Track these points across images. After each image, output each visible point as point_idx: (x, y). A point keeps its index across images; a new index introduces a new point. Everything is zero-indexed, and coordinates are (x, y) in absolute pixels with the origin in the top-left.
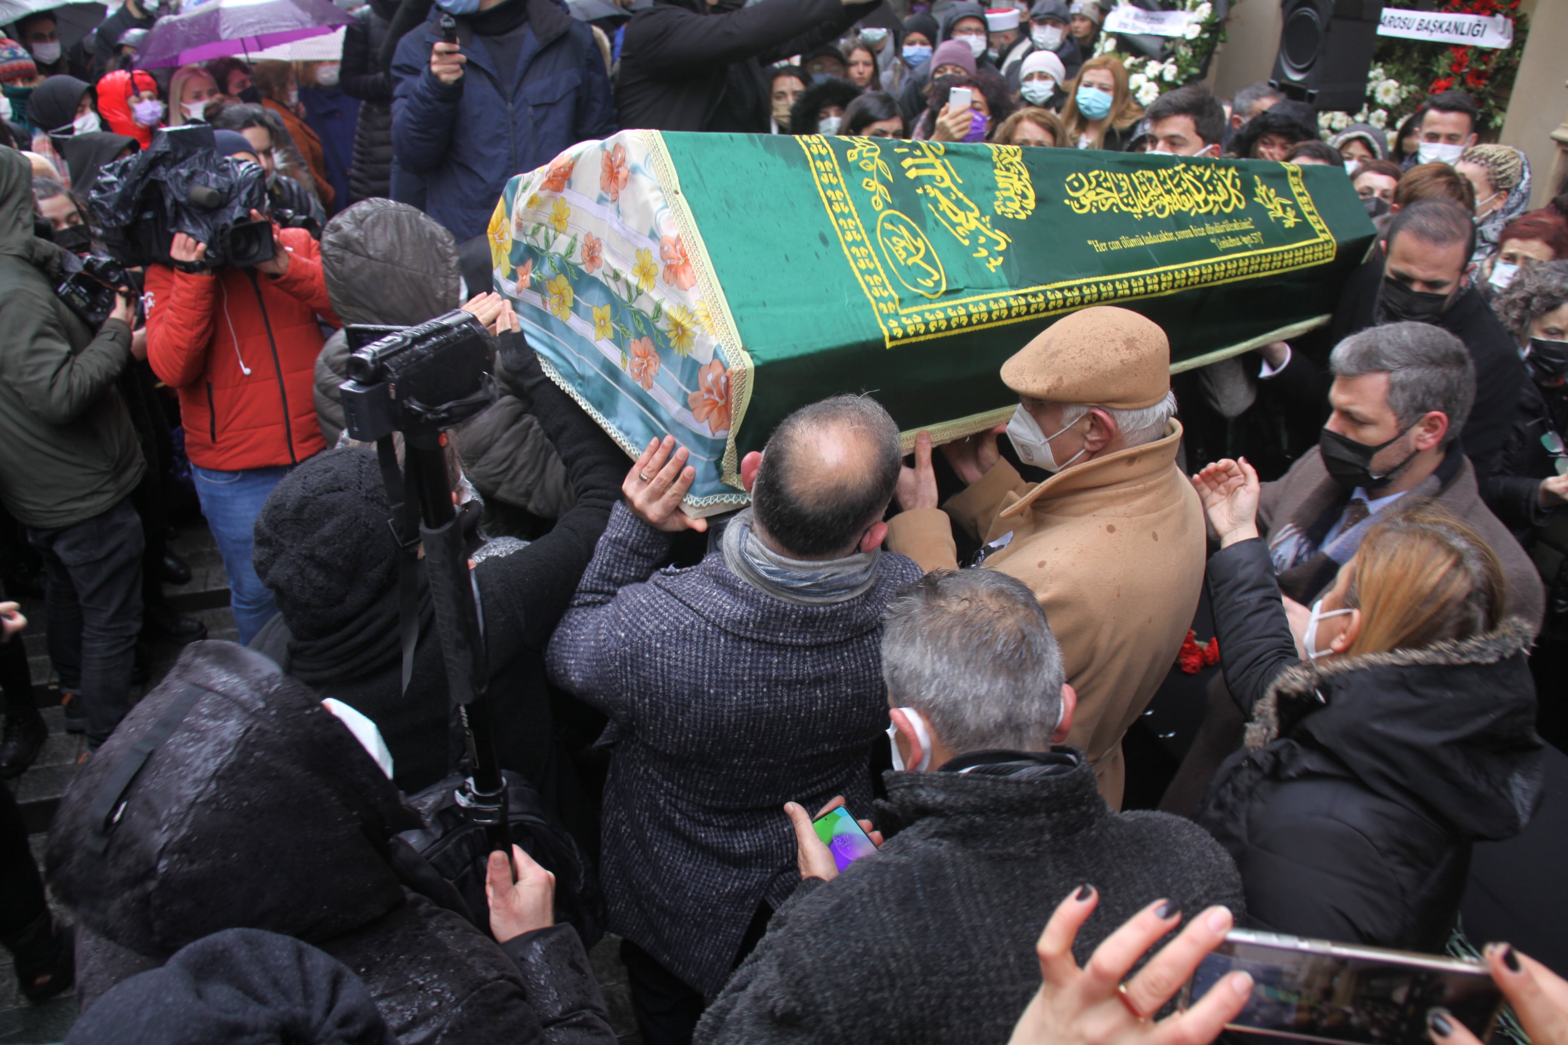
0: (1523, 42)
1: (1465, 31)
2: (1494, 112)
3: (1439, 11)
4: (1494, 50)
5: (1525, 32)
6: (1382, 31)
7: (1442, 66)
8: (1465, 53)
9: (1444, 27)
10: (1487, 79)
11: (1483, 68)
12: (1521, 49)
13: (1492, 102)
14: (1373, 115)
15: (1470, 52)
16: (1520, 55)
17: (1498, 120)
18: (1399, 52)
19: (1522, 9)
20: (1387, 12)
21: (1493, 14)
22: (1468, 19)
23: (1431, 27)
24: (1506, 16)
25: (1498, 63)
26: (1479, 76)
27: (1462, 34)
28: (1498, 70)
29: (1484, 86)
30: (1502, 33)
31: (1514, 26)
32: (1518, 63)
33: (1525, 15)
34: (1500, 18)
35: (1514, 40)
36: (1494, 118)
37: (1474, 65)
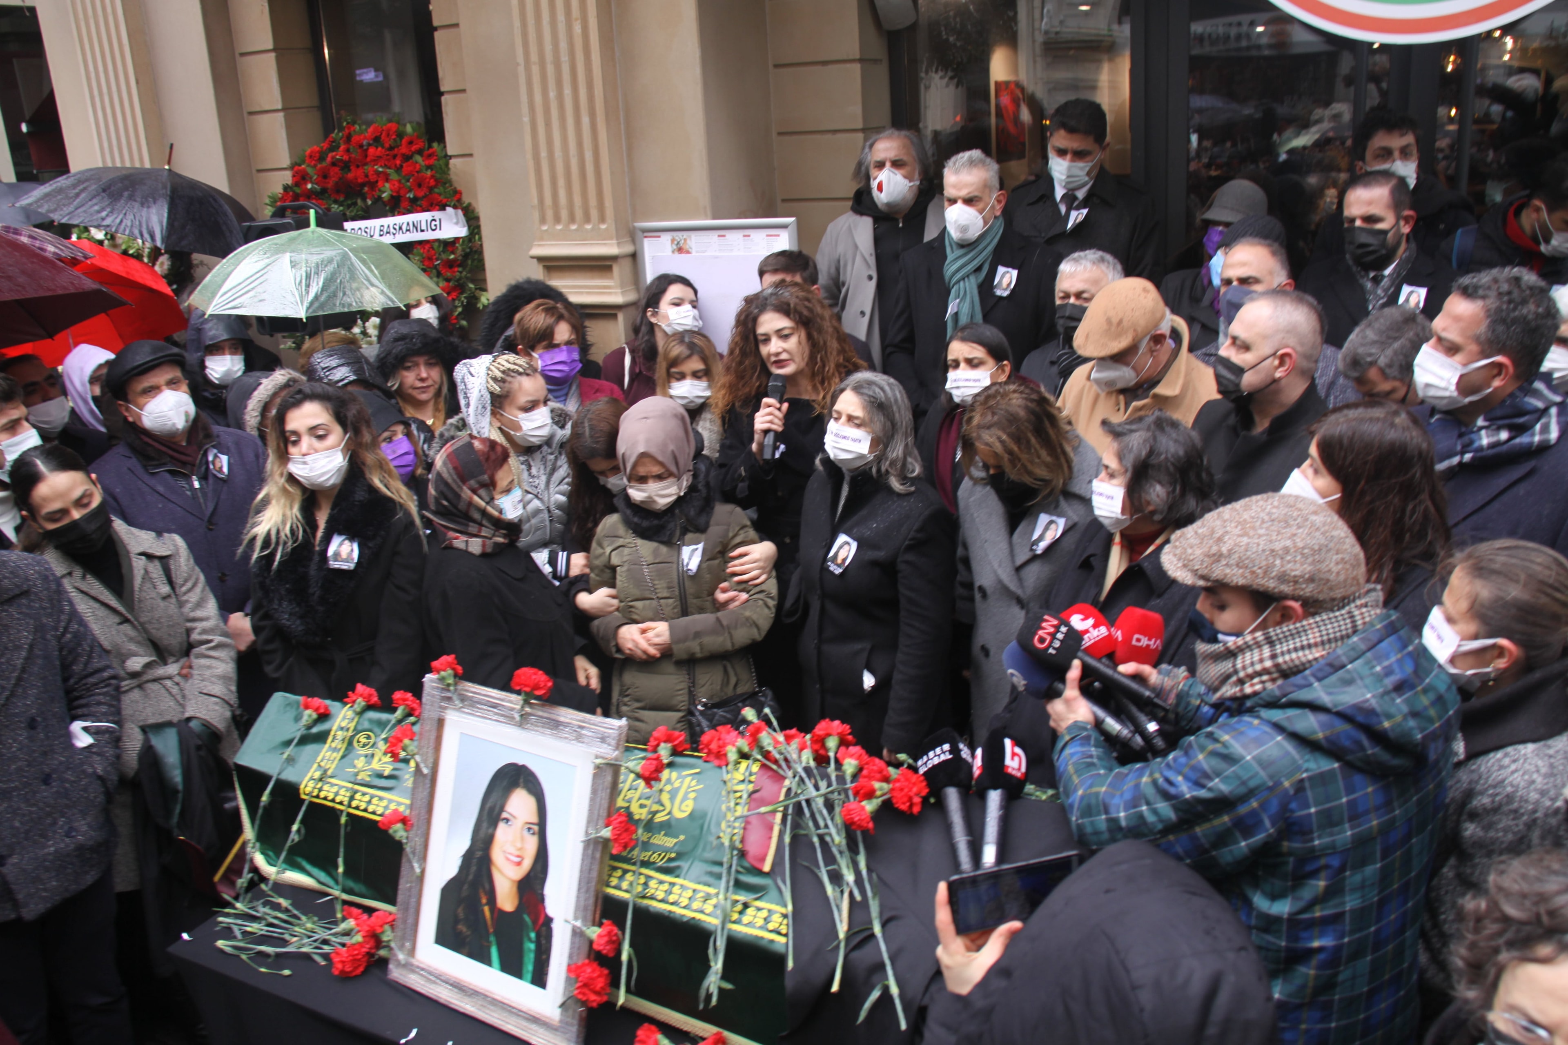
0: (479, 228)
1: (424, 227)
2: (478, 293)
3: (394, 215)
4: (457, 239)
5: (477, 219)
8: (432, 248)
9: (404, 228)
10: (459, 266)
11: (452, 257)
12: (479, 233)
13: (472, 286)
14: (367, 324)
15: (436, 245)
16: (480, 239)
19: (466, 200)
21: (443, 208)
22: (423, 217)
23: (392, 230)
24: (455, 207)
25: (463, 250)
26: (450, 264)
27: (422, 231)
28: (466, 256)
29: (458, 273)
30: (457, 223)
31: (465, 215)
32: (481, 245)
33: (470, 205)
34: (449, 210)
35: (469, 227)
36: (477, 299)
37: (444, 256)
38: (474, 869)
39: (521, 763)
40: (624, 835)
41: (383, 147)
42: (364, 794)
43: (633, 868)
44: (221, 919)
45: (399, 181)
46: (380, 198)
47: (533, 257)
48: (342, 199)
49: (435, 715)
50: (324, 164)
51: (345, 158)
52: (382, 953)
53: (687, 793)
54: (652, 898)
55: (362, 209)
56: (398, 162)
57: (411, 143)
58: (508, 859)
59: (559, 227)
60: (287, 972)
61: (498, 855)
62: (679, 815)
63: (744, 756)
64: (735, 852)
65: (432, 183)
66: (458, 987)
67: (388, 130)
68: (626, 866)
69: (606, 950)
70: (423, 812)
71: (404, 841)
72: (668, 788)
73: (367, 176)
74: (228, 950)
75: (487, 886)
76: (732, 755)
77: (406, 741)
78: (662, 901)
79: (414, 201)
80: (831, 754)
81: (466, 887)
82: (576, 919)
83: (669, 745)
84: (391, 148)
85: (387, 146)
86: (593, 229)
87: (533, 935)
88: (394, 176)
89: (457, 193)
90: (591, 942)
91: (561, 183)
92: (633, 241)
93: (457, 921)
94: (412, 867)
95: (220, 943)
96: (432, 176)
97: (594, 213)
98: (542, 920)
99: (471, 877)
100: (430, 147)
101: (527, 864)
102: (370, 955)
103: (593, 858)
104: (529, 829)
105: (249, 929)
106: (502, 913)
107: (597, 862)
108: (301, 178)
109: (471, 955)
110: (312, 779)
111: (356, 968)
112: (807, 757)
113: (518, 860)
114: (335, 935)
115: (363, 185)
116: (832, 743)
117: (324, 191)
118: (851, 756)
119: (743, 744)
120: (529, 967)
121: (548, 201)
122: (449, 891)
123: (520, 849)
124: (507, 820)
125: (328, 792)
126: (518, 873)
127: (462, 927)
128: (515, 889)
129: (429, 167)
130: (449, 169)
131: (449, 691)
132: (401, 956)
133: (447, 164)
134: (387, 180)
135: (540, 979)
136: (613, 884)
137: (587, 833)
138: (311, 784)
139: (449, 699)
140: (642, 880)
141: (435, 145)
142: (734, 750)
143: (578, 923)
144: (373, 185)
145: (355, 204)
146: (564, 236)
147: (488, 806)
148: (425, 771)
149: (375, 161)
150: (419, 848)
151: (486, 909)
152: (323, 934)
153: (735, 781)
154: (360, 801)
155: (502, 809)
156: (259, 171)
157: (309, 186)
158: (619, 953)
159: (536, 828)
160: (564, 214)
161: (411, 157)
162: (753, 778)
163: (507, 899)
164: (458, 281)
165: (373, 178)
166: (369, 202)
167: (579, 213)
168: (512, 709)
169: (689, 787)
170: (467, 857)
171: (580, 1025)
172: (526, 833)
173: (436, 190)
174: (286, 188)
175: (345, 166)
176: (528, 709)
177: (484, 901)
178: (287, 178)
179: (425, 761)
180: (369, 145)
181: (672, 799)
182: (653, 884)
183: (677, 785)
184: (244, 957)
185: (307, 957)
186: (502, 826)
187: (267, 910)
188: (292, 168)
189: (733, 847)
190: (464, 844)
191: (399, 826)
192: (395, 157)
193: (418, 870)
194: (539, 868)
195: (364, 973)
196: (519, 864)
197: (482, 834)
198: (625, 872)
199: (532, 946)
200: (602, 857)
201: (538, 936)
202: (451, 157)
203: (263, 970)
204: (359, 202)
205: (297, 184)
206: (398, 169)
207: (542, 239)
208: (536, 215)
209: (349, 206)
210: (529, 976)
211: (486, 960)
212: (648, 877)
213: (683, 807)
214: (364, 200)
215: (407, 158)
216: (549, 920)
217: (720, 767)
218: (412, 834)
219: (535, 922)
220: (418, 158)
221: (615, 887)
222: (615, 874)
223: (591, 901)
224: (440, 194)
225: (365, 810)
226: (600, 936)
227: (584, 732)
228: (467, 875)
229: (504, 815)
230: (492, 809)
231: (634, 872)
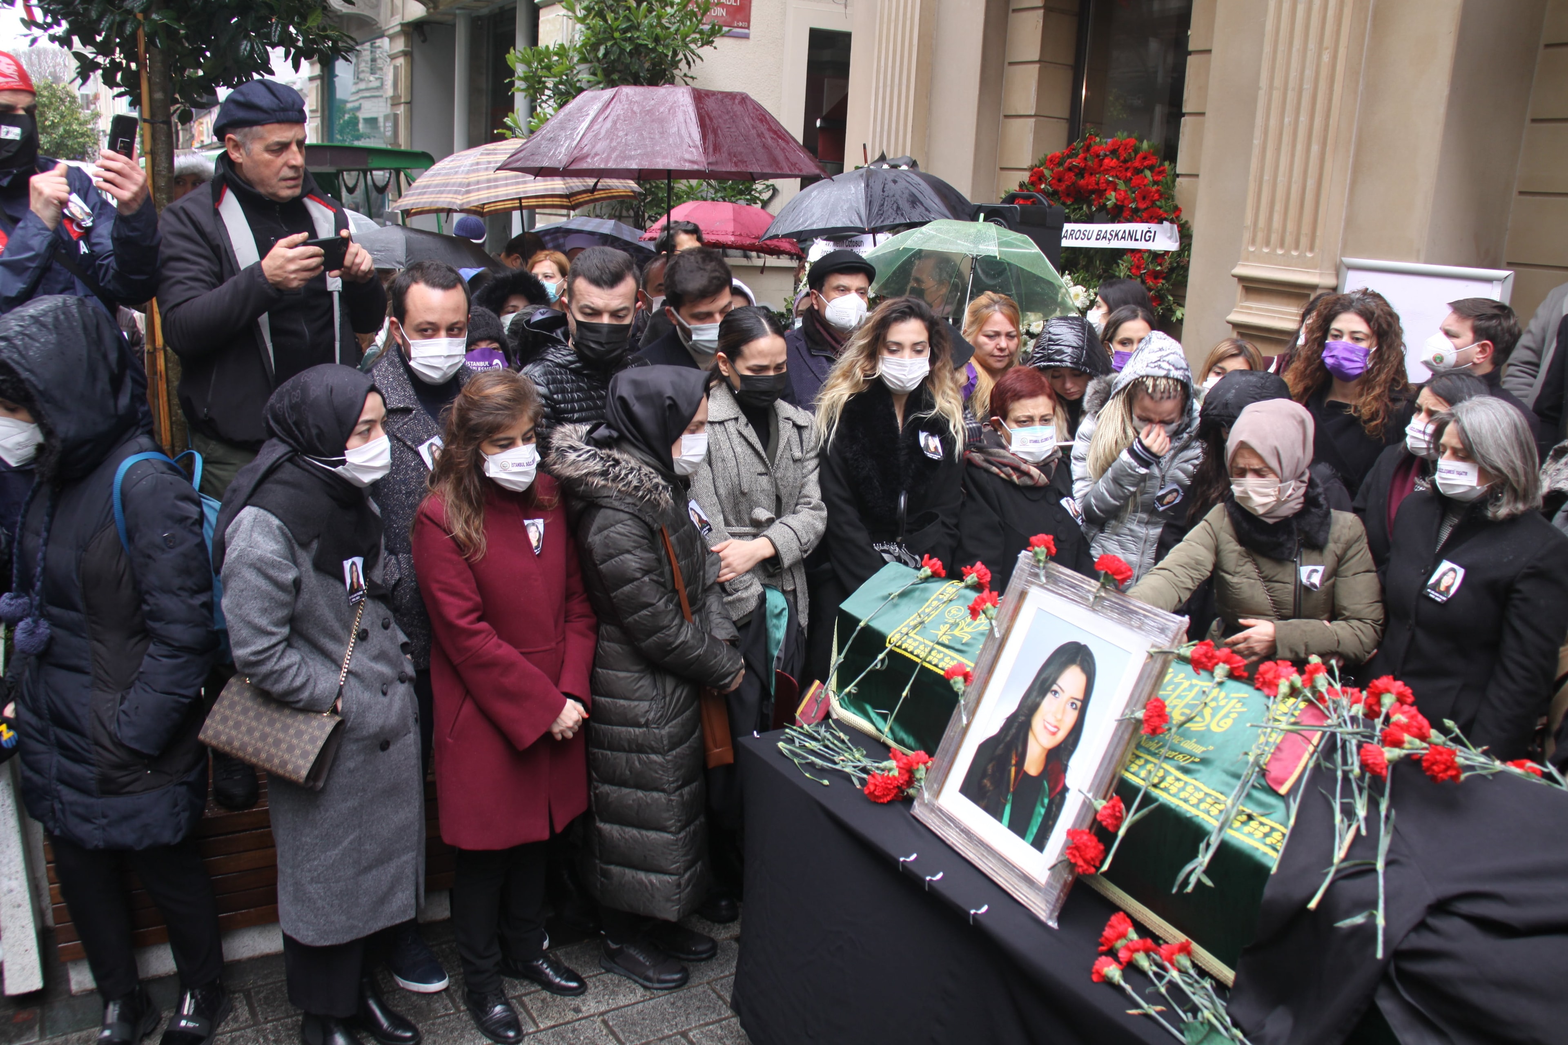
0: (1190, 245)
1: (1138, 237)
2: (1174, 307)
3: (1113, 223)
4: (1167, 252)
5: (1190, 237)
6: (1065, 243)
7: (1122, 269)
8: (1142, 257)
9: (1120, 235)
10: (1164, 278)
11: (1159, 268)
12: (1189, 250)
13: (1170, 298)
15: (1146, 255)
16: (1189, 256)
17: (1179, 314)
18: (1083, 262)
19: (1184, 217)
20: (1067, 227)
21: (1160, 222)
22: (1139, 227)
23: (1108, 236)
24: (1172, 222)
25: (1171, 263)
26: (1156, 275)
27: (1136, 240)
28: (1172, 270)
29: (1161, 284)
30: (1170, 238)
31: (1180, 231)
32: (1188, 262)
33: (1186, 222)
34: (1166, 224)
35: (1181, 244)
36: (1173, 312)
37: (1151, 266)
38: (1013, 731)
39: (1083, 643)
40: (1156, 719)
41: (1118, 159)
42: (939, 652)
43: (1156, 761)
44: (787, 730)
45: (1125, 191)
46: (1105, 205)
47: (1234, 276)
48: (1069, 203)
49: (1019, 588)
50: (1061, 169)
51: (1082, 165)
52: (911, 791)
53: (1229, 712)
54: (1165, 790)
55: (1086, 215)
56: (1129, 174)
57: (1145, 158)
58: (1046, 728)
59: (1266, 250)
60: (826, 782)
61: (1037, 722)
62: (1214, 728)
63: (1294, 692)
64: (1257, 769)
65: (1156, 196)
66: (967, 833)
67: (1126, 145)
68: (1149, 758)
69: (1108, 822)
70: (986, 670)
71: (960, 692)
72: (1213, 704)
73: (1097, 184)
74: (785, 751)
75: (1020, 749)
76: (1284, 687)
77: (989, 605)
78: (1174, 795)
79: (1136, 210)
80: (1384, 710)
81: (1001, 746)
82: (1089, 791)
83: (1227, 667)
84: (1125, 161)
85: (1122, 158)
86: (1299, 256)
87: (1046, 801)
88: (1121, 186)
89: (1177, 210)
90: (1096, 812)
91: (1278, 207)
92: (1337, 276)
93: (984, 775)
94: (961, 718)
95: (781, 745)
96: (1157, 191)
97: (1304, 241)
98: (1059, 788)
99: (1008, 738)
100: (1161, 165)
101: (1061, 735)
102: (900, 789)
103: (1121, 738)
104: (1072, 704)
105: (807, 744)
106: (1026, 773)
107: (1123, 743)
108: (1037, 177)
109: (986, 809)
110: (899, 632)
111: (884, 795)
112: (1358, 710)
113: (1054, 730)
114: (878, 768)
115: (1093, 192)
116: (1388, 700)
117: (1055, 193)
118: (1403, 713)
119: (1297, 680)
120: (1034, 829)
121: (1262, 223)
122: (986, 748)
123: (1059, 721)
124: (1056, 692)
125: (909, 644)
126: (1050, 742)
127: (987, 782)
128: (1043, 756)
129: (1155, 183)
130: (1174, 186)
131: (1038, 567)
132: (926, 795)
133: (1174, 181)
134: (1115, 189)
135: (1039, 843)
136: (1132, 770)
137: (1122, 715)
138: (898, 636)
139: (1036, 575)
140: (1161, 773)
141: (1167, 164)
142: (1287, 683)
143: (1090, 795)
144: (1101, 193)
145: (1081, 209)
146: (1269, 259)
147: (1043, 676)
148: (997, 635)
149: (1107, 171)
150: (972, 705)
151: (1013, 769)
152: (866, 763)
153: (1278, 712)
154: (934, 658)
155: (1054, 682)
156: (1002, 169)
157: (1043, 186)
158: (1118, 828)
159: (1079, 704)
160: (1274, 238)
161: (1142, 171)
162: (1297, 713)
163: (1033, 764)
164: (1158, 291)
165: (1103, 186)
166: (1094, 209)
167: (1289, 239)
168: (1089, 591)
169: (1233, 707)
170: (1011, 720)
171: (1062, 891)
172: (1069, 706)
173: (1158, 203)
174: (1022, 185)
175: (1081, 172)
176: (1103, 594)
177: (1013, 762)
178: (1025, 177)
179: (999, 626)
180: (1106, 155)
181: (1213, 716)
182: (1170, 779)
183: (1222, 703)
184: (796, 761)
185: (847, 777)
186: (1049, 696)
187: (828, 735)
188: (1031, 169)
189: (1257, 763)
190: (1011, 707)
191: (960, 679)
192: (1127, 169)
193: (965, 721)
194: (1071, 740)
195: (889, 803)
196: (1054, 734)
197: (1030, 702)
198: (1147, 762)
199: (1043, 811)
200: (1130, 739)
201: (1051, 803)
202: (1178, 176)
203: (807, 775)
204: (1085, 207)
205: (1032, 183)
206: (1127, 181)
207: (1247, 260)
208: (1247, 236)
209: (1075, 210)
210: (1031, 837)
211: (997, 814)
212: (1167, 772)
213: (1221, 724)
214: (1089, 207)
215: (1138, 171)
216: (1065, 789)
217: (1268, 697)
218: (969, 689)
219: (1051, 789)
220: (1148, 173)
221: (1133, 773)
222: (1137, 762)
223: (1107, 780)
224: (1160, 208)
225: (936, 666)
226: (1105, 808)
227: (1146, 621)
228: (1006, 735)
229: (1055, 687)
230: (1045, 681)
231: (1155, 764)
